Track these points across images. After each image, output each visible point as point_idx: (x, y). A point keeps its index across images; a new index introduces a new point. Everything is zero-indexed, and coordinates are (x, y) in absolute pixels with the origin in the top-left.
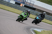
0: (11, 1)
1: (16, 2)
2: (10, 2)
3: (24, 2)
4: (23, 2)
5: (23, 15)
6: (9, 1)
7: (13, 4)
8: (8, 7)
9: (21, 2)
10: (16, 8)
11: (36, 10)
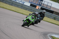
0: (26, 2)
1: (31, 4)
2: (25, 4)
3: (41, 4)
4: (39, 4)
5: (30, 19)
6: (23, 3)
7: (28, 6)
8: (22, 10)
9: (37, 4)
10: (31, 11)
11: (54, 13)
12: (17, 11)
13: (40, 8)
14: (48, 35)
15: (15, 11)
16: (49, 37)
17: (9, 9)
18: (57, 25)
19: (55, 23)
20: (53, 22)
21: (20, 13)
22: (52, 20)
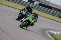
11: (52, 9)
12: (15, 7)
13: (38, 4)
14: (47, 31)
15: (12, 6)
16: (48, 34)
17: (6, 5)
18: (56, 21)
19: (53, 19)
20: (51, 18)
21: (17, 9)
22: (51, 16)
